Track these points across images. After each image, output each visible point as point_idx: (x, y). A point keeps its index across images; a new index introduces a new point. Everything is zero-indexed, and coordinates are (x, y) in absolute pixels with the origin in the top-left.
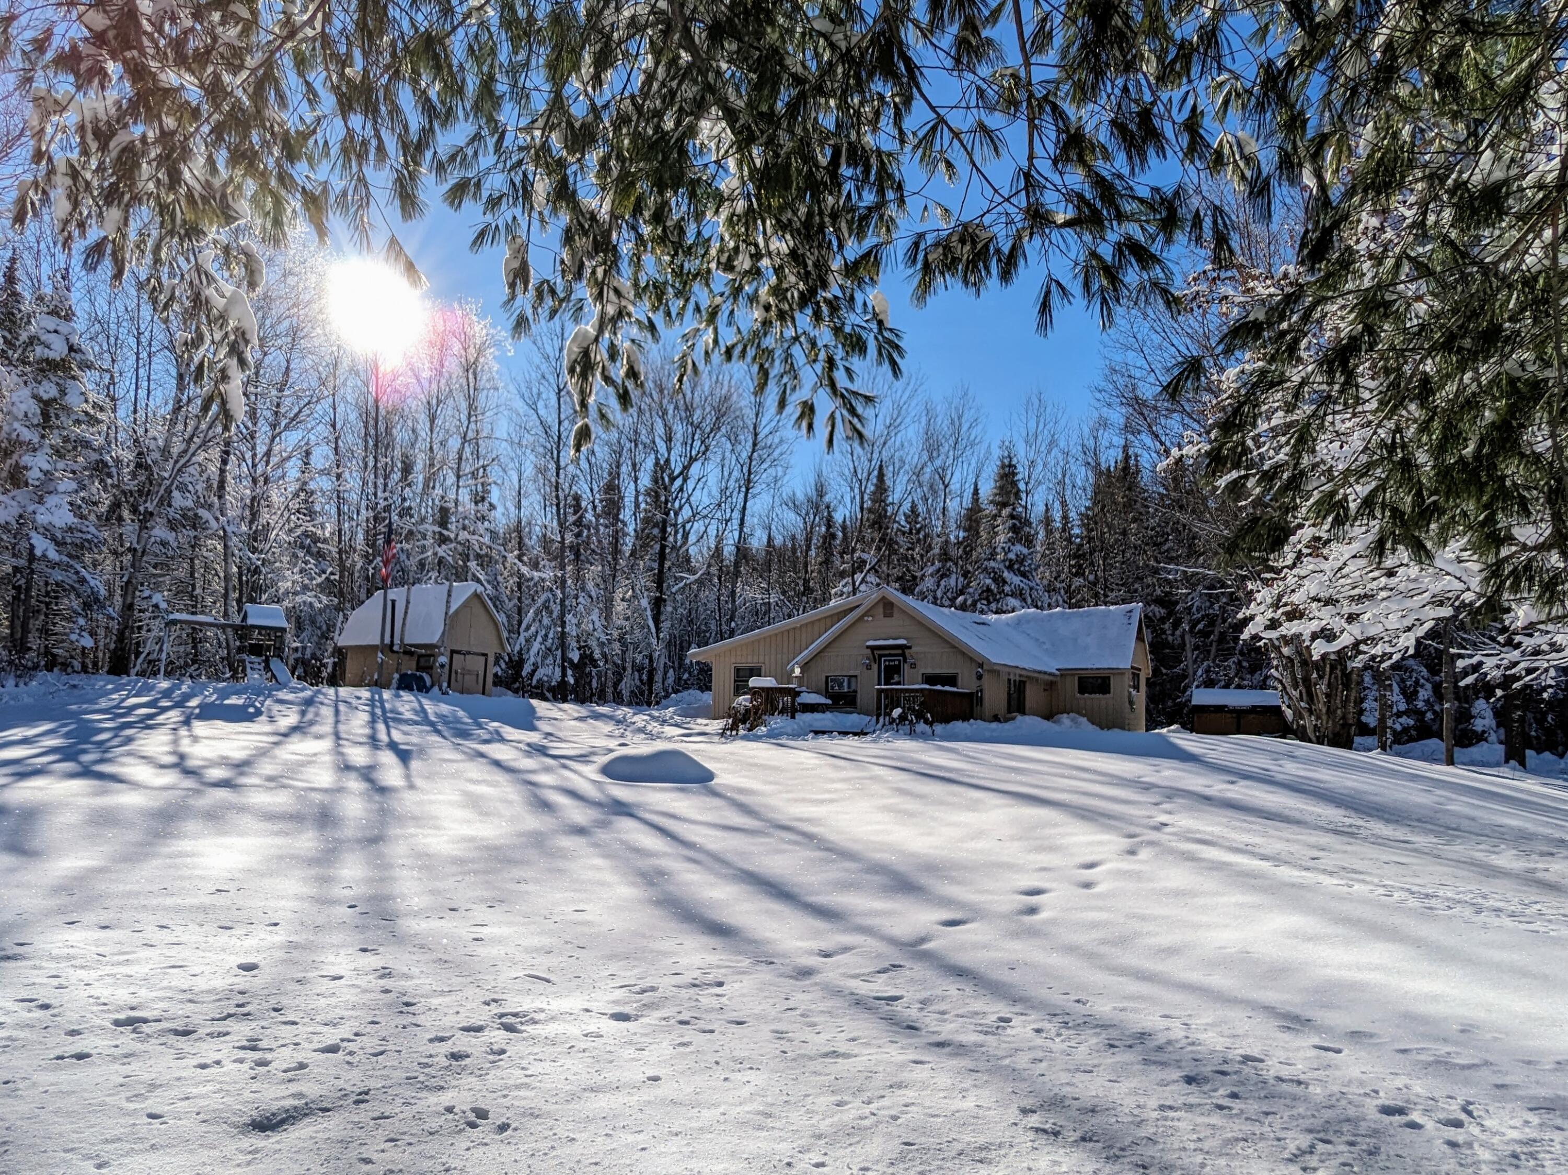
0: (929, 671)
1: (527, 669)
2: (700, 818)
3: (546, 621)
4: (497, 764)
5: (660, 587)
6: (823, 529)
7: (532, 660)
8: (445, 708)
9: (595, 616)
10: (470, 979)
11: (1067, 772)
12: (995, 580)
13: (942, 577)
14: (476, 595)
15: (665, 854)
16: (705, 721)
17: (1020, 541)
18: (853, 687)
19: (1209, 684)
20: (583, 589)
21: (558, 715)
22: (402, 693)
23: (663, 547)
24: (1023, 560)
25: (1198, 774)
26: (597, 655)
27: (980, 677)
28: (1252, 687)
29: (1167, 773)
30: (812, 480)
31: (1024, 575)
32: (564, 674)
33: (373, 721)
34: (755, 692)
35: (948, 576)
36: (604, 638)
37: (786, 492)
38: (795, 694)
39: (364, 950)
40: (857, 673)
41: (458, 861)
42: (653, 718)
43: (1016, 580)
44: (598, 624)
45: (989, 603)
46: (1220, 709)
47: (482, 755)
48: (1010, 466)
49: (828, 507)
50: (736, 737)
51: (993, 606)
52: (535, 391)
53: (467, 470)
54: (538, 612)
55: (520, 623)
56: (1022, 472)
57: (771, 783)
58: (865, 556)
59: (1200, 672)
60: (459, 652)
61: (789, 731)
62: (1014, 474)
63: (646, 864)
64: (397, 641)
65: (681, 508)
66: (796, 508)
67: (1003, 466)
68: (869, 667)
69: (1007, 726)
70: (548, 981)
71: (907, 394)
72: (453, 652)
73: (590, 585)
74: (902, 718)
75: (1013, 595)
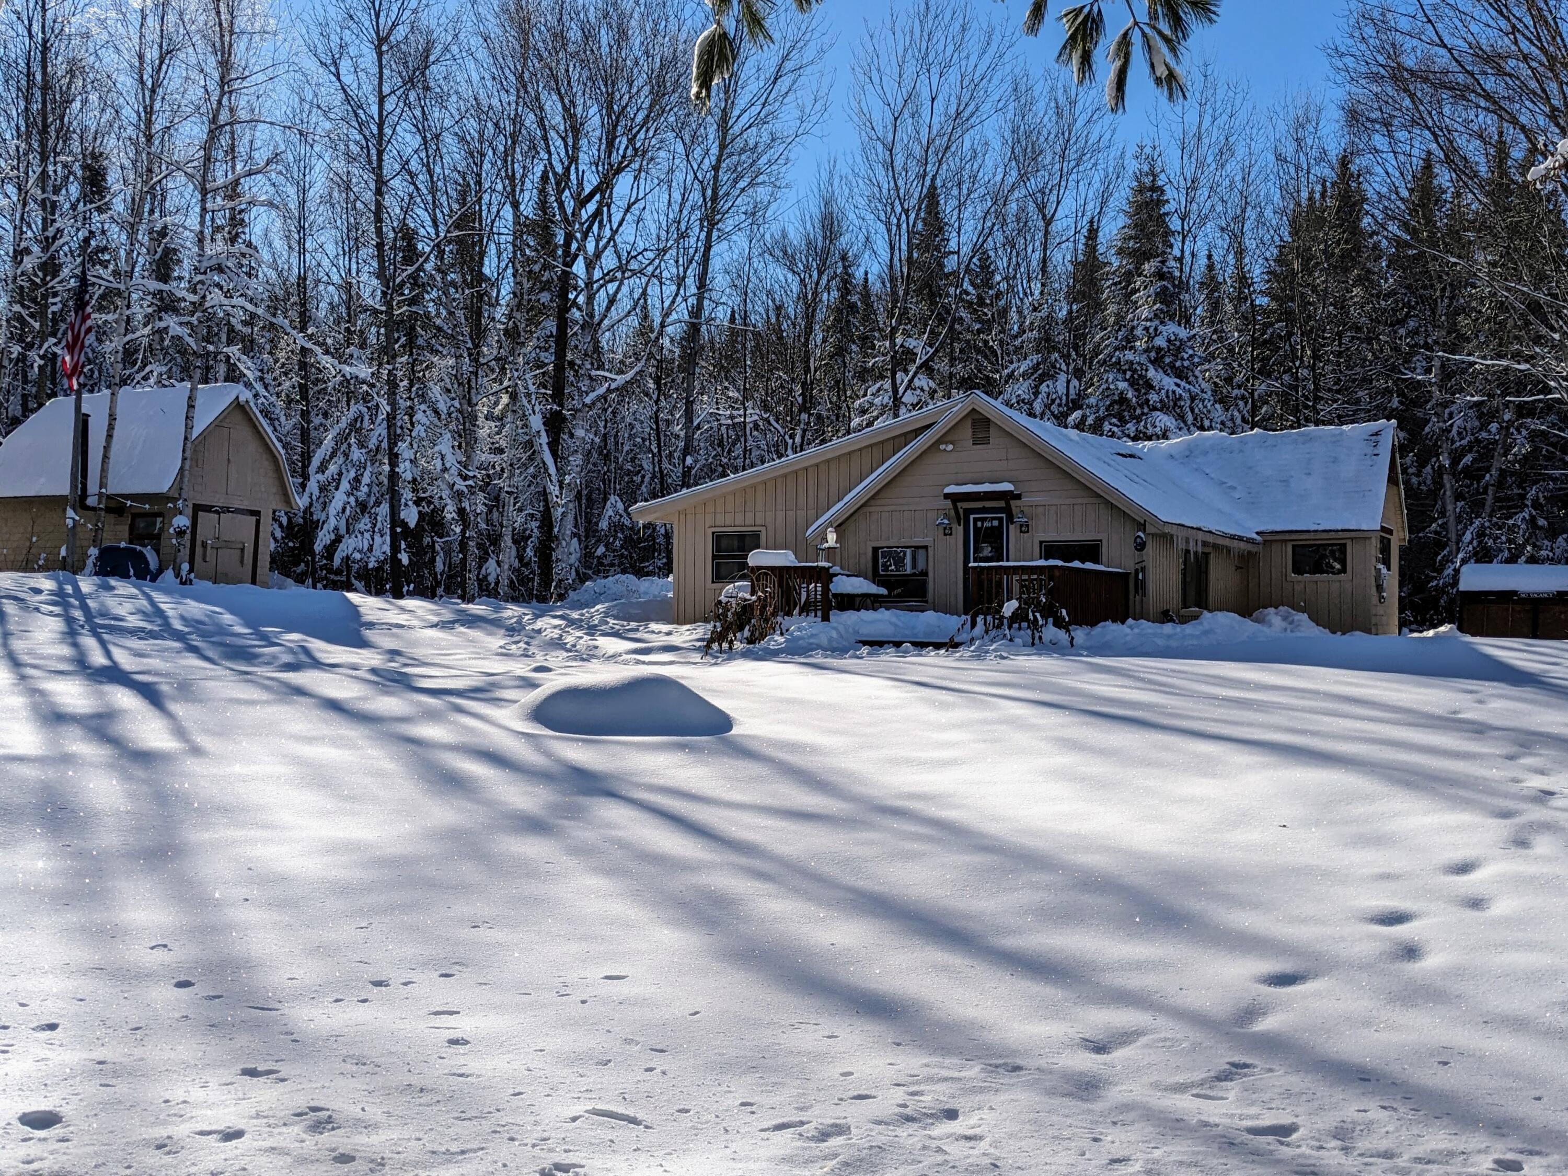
0: (1052, 536)
1: (323, 538)
2: (737, 797)
3: (357, 454)
4: (334, 706)
5: (558, 395)
6: (835, 294)
7: (332, 522)
8: (195, 608)
9: (446, 444)
10: (487, 1126)
11: (1330, 705)
12: (1132, 383)
13: (1041, 380)
14: (238, 407)
15: (710, 866)
16: (666, 628)
17: (1172, 318)
18: (921, 566)
19: (1483, 556)
20: (423, 398)
21: (402, 619)
22: (113, 582)
23: (563, 324)
24: (1179, 350)
25: (1548, 705)
26: (450, 513)
27: (1140, 546)
28: (1552, 561)
29: (1497, 704)
30: (814, 209)
31: (1180, 374)
32: (395, 549)
33: (71, 634)
34: (759, 575)
35: (1053, 377)
36: (461, 485)
37: (771, 231)
38: (825, 576)
39: (252, 1073)
40: (928, 541)
41: (342, 890)
42: (571, 622)
43: (1169, 382)
44: (450, 460)
45: (1123, 422)
46: (1506, 597)
47: (300, 691)
48: (1154, 188)
49: (844, 258)
50: (731, 655)
51: (1131, 428)
52: (335, 38)
53: (220, 181)
54: (342, 438)
55: (307, 457)
56: (1174, 199)
57: (837, 732)
58: (911, 343)
59: (1468, 537)
60: (208, 509)
61: (824, 641)
62: (1160, 203)
63: (681, 882)
64: (93, 487)
65: (598, 255)
66: (788, 259)
67: (1141, 190)
68: (947, 531)
69: (1189, 628)
70: (634, 1121)
71: (987, 60)
72: (197, 508)
73: (435, 391)
74: (1018, 617)
75: (1164, 408)
